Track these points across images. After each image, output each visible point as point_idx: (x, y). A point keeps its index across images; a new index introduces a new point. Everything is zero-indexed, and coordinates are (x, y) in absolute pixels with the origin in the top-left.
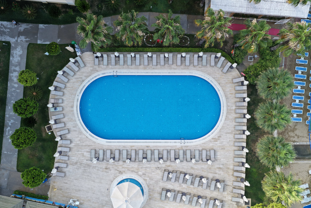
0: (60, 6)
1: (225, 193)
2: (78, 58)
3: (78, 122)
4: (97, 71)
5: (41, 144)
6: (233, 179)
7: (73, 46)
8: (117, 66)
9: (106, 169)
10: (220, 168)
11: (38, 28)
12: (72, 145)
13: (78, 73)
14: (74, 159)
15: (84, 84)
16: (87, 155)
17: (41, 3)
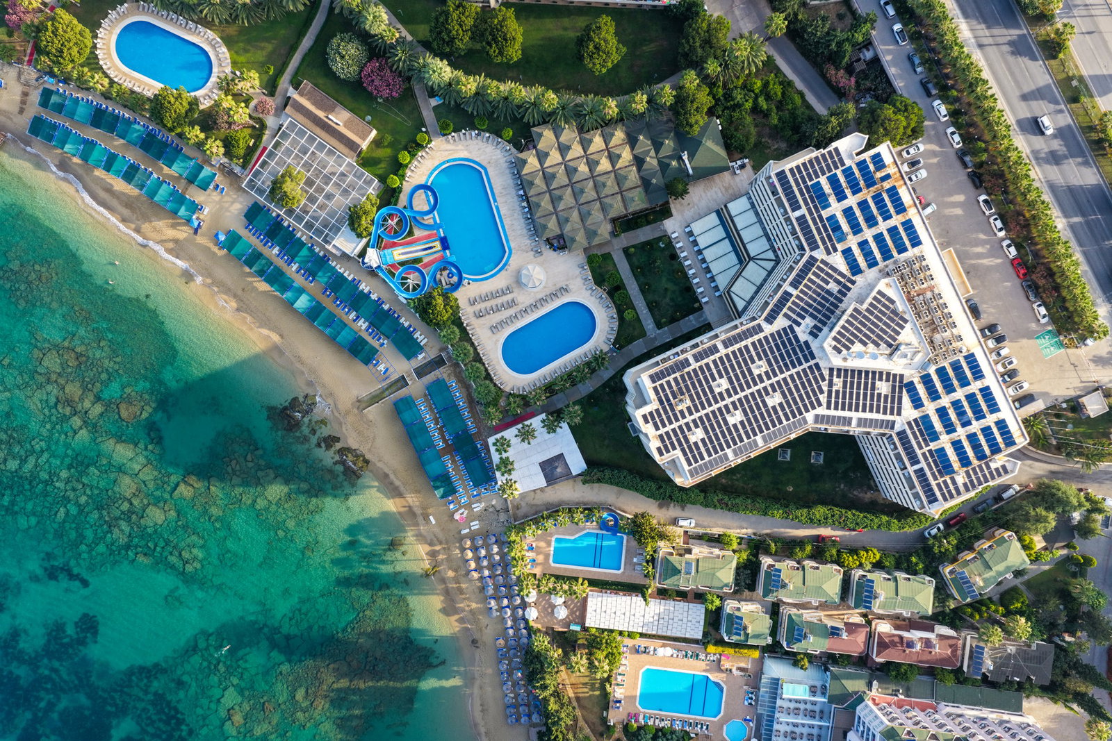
2: (610, 343)
3: (589, 304)
4: (594, 343)
5: (605, 278)
7: (617, 349)
8: (583, 352)
9: (555, 285)
10: (484, 325)
12: (585, 287)
13: (606, 335)
14: (579, 279)
15: (599, 330)
16: (571, 287)
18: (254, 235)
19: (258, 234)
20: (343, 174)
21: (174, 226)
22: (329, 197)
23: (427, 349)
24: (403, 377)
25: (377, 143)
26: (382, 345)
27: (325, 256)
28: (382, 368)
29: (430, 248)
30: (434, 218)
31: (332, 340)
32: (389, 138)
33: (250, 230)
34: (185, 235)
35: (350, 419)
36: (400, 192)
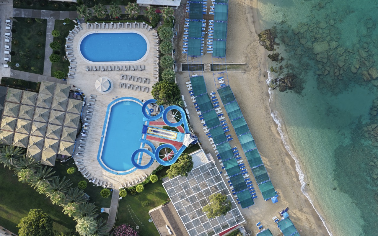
0: (70, 3)
1: (150, 85)
2: (79, 26)
3: (79, 54)
4: (88, 31)
5: (62, 64)
6: (154, 78)
7: (76, 20)
8: (98, 29)
9: (93, 75)
10: (147, 74)
11: (60, 13)
12: (77, 65)
13: (79, 33)
14: (78, 71)
15: (82, 37)
16: (85, 69)
17: (61, 2)
18: (254, 191)
19: (252, 190)
20: (182, 197)
21: (298, 219)
22: (197, 189)
23: (189, 78)
24: (212, 70)
25: (153, 204)
26: (214, 94)
27: (219, 158)
28: (222, 82)
29: (154, 131)
30: (143, 147)
31: (241, 110)
32: (143, 204)
33: (255, 194)
34: (294, 211)
35: (256, 64)
36: (154, 171)
